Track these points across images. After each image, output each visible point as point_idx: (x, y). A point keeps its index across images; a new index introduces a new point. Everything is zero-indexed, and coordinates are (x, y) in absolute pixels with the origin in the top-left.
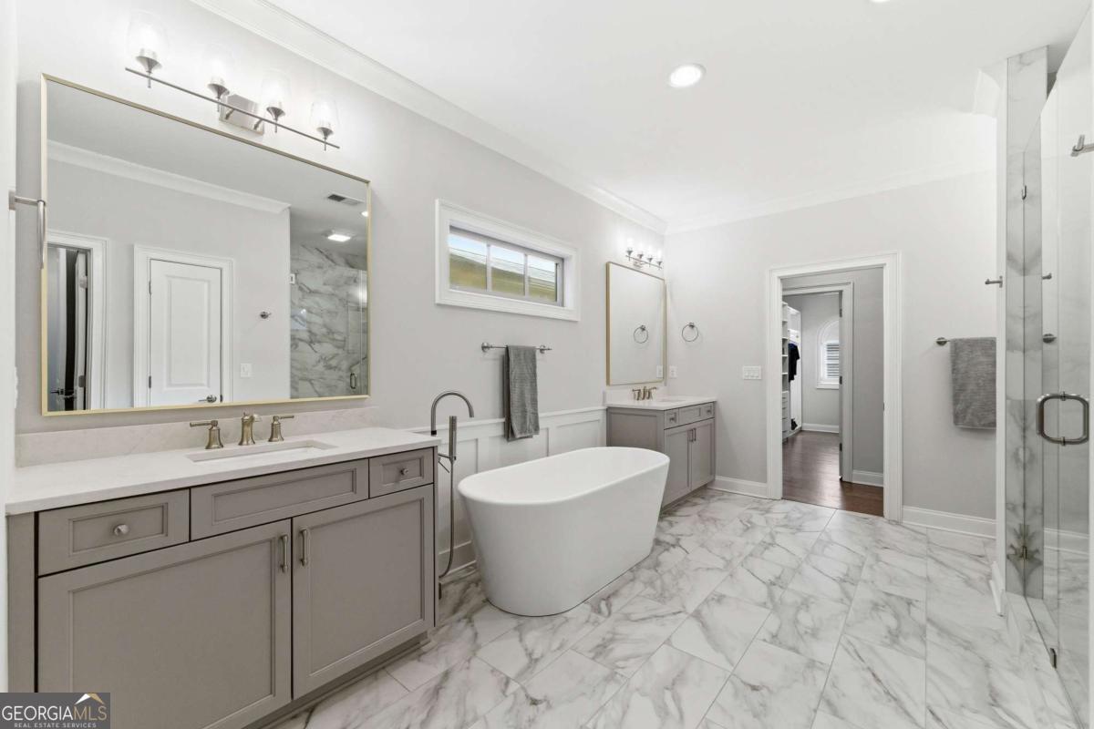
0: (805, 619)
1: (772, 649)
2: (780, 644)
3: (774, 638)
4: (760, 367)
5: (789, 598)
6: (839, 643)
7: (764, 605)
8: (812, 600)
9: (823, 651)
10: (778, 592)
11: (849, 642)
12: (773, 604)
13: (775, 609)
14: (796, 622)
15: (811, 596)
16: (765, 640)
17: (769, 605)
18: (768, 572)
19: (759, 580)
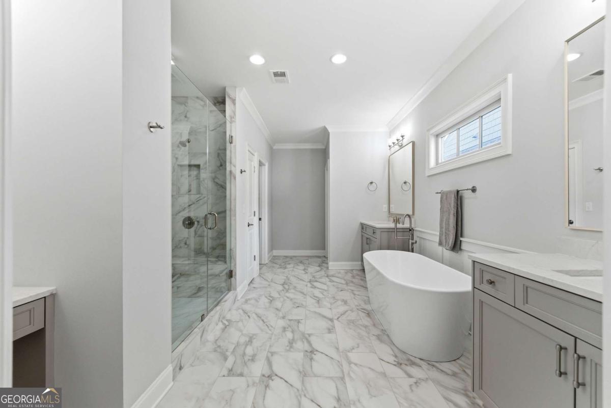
0: (289, 335)
1: (298, 318)
2: (296, 320)
3: (299, 322)
5: (299, 345)
6: (274, 328)
7: (310, 335)
8: (288, 348)
9: (281, 323)
10: (307, 347)
11: (270, 330)
12: (306, 338)
13: (303, 334)
14: (293, 332)
15: (289, 351)
16: (302, 320)
17: (307, 336)
18: (321, 365)
19: (322, 353)
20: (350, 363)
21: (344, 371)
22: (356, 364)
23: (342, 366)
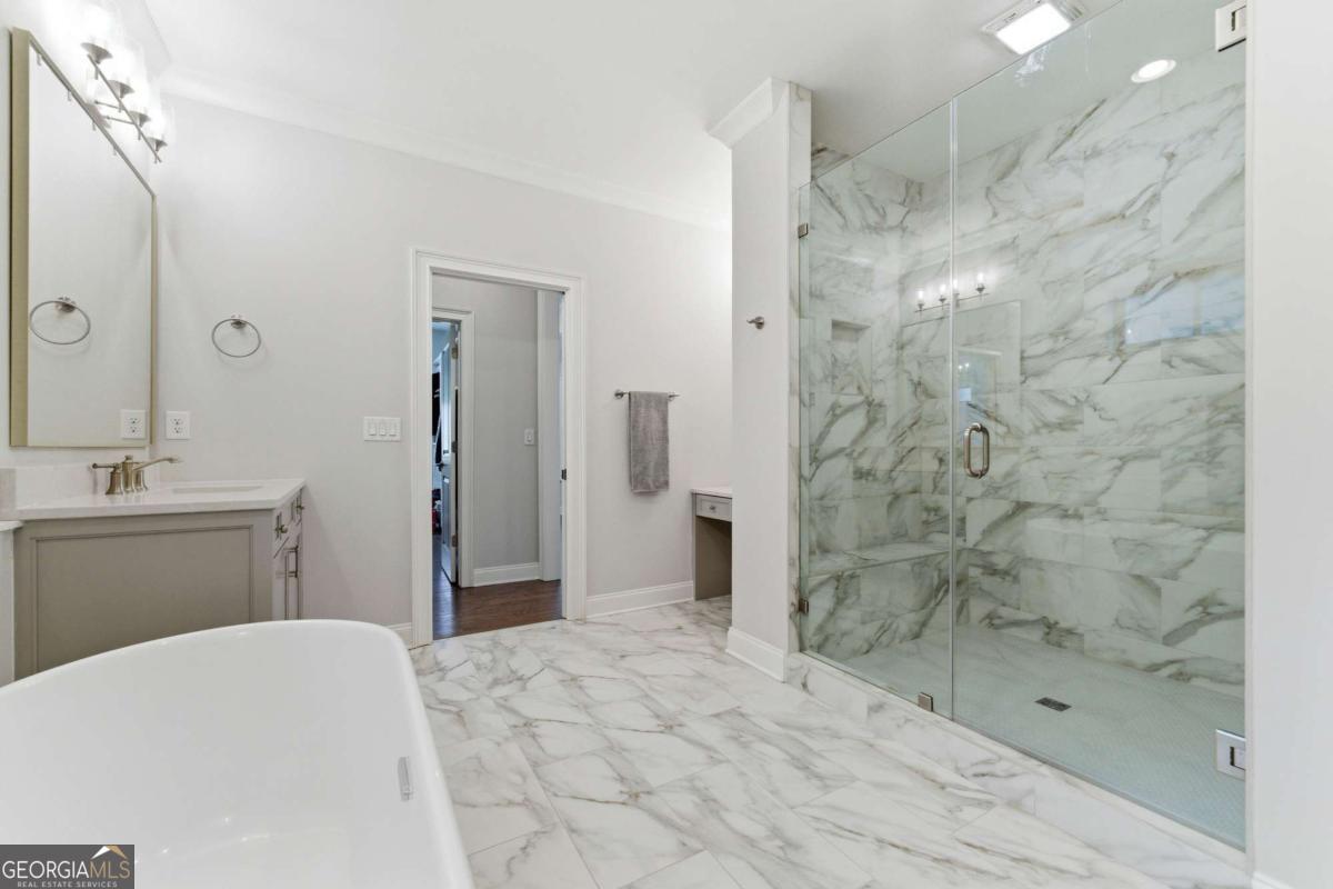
4: (397, 420)
19: (607, 802)
20: (527, 803)
21: (536, 781)
22: (510, 803)
23: (544, 788)
